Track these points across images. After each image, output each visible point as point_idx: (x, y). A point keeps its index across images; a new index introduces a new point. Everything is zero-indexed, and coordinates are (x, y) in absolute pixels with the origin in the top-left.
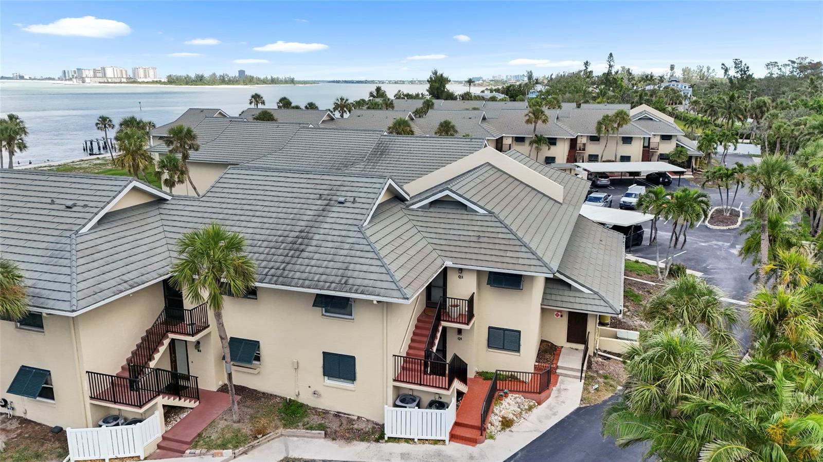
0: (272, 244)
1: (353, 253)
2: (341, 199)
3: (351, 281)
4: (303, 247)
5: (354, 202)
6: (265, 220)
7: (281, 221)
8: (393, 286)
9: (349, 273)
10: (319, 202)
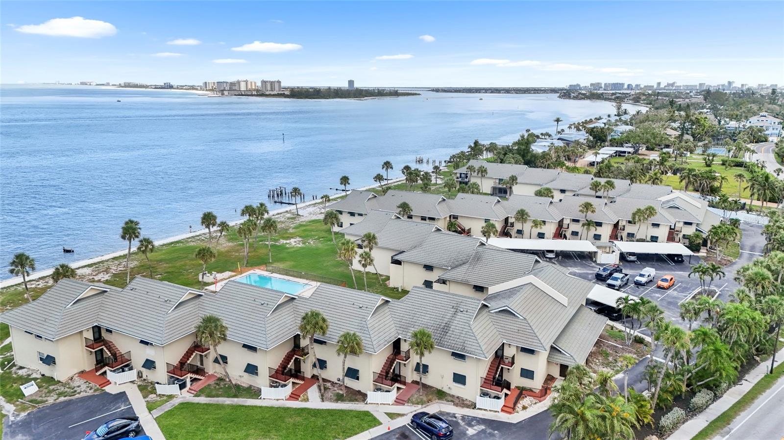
0: (435, 328)
1: (466, 336)
2: (462, 310)
3: (466, 348)
4: (447, 331)
5: (467, 311)
6: (431, 316)
7: (438, 318)
8: (481, 352)
9: (465, 345)
10: (452, 310)
